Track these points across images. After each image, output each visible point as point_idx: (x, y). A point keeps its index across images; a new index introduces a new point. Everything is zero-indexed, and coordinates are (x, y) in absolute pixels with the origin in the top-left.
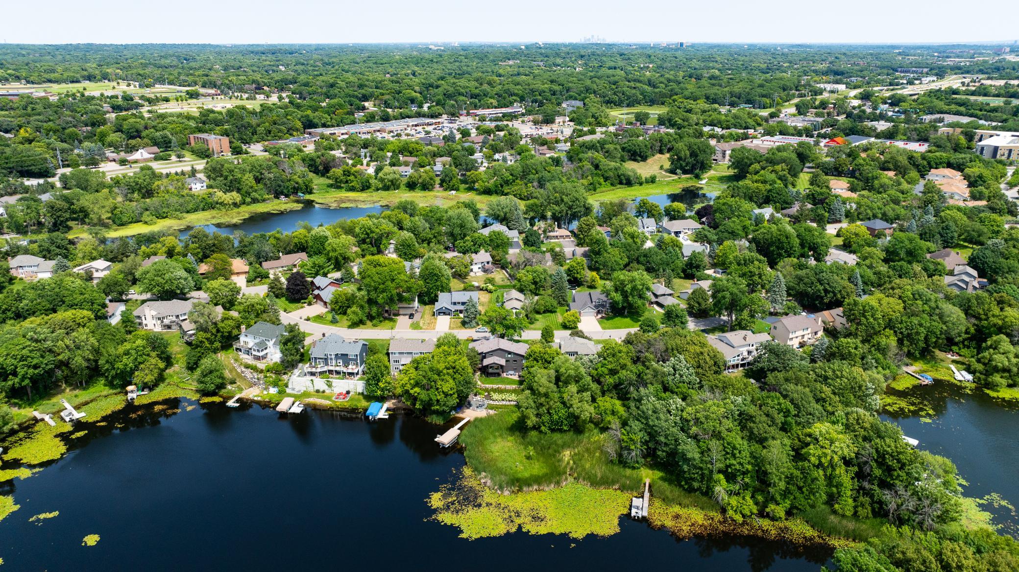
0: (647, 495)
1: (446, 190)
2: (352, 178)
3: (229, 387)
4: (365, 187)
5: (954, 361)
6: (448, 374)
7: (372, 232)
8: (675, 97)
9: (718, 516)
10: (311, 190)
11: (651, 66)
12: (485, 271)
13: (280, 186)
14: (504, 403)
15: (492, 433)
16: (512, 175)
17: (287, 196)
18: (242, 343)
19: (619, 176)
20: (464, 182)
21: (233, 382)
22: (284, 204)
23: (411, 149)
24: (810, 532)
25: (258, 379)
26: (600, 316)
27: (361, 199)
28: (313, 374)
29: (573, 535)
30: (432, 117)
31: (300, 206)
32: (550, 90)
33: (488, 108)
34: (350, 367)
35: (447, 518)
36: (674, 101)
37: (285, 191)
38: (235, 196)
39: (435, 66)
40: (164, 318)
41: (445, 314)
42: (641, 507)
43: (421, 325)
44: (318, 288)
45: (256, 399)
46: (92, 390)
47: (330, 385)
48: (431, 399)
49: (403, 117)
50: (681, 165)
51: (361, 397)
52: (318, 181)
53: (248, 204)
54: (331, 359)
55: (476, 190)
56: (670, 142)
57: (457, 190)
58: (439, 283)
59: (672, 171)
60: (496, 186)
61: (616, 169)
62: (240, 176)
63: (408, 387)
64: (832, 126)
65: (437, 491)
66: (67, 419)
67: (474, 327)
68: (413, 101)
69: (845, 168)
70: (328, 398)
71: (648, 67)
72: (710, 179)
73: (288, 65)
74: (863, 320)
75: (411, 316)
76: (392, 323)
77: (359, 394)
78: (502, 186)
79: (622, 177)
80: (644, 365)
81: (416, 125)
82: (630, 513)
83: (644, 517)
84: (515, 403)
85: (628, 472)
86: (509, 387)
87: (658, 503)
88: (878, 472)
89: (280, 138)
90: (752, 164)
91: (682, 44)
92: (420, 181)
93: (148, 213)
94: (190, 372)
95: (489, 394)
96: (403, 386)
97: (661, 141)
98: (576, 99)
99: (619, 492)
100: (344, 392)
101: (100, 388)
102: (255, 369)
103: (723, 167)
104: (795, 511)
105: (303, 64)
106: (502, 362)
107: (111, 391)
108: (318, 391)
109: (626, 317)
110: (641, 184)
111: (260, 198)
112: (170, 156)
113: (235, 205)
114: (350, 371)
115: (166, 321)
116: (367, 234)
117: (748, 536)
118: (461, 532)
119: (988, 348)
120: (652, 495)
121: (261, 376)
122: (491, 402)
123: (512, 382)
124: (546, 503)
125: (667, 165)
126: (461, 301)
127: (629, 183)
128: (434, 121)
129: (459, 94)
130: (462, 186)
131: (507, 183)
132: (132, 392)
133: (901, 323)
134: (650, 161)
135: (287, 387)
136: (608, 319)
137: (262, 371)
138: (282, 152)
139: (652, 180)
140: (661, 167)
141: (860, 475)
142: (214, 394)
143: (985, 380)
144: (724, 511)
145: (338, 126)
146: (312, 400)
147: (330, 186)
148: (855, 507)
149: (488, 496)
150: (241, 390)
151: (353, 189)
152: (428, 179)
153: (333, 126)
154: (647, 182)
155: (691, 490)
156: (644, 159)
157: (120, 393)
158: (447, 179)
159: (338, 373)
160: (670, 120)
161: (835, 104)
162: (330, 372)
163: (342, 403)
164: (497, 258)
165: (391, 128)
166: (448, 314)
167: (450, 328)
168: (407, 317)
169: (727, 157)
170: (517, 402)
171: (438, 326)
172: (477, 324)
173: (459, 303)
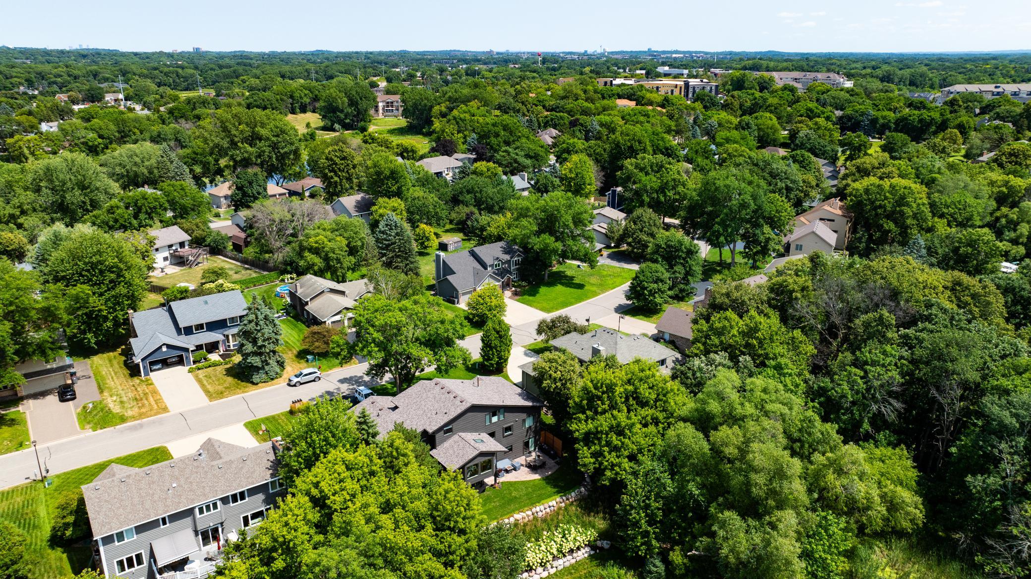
8: (242, 78)
12: (180, 261)
14: (560, 563)
16: (101, 137)
36: (244, 81)
41: (165, 363)
43: (116, 409)
50: (338, 118)
56: (301, 98)
58: (122, 289)
59: (328, 128)
67: (278, 375)
75: (66, 393)
76: (9, 431)
84: (588, 552)
86: (540, 510)
97: (292, 97)
98: (114, 82)
103: (384, 120)
106: (487, 444)
109: (551, 284)
125: (318, 123)
126: (204, 320)
140: (308, 126)
164: (197, 233)
166: (180, 361)
167: (210, 396)
168: (53, 399)
169: (381, 111)
170: (591, 545)
171: (168, 400)
172: (281, 364)
173: (200, 327)
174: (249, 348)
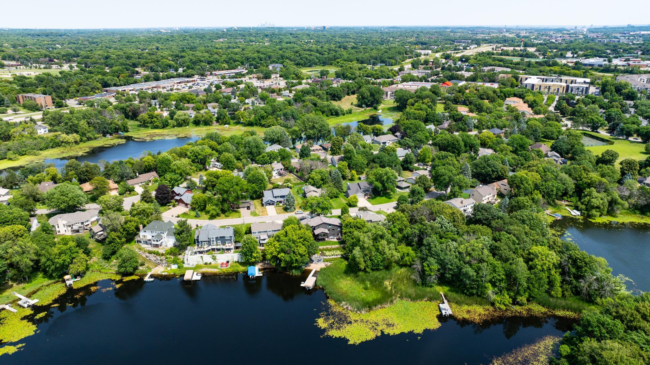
0: (445, 301)
1: (221, 124)
2: (155, 119)
3: (141, 268)
4: (165, 125)
5: (567, 205)
6: (300, 242)
7: (199, 154)
8: (337, 60)
9: (491, 308)
10: (127, 129)
11: (312, 41)
12: (280, 175)
13: (105, 128)
14: (333, 257)
15: (336, 276)
16: (266, 112)
17: (111, 134)
18: (141, 237)
19: (331, 111)
20: (233, 119)
21: (142, 265)
22: (109, 141)
23: (187, 99)
24: (543, 310)
25: (161, 260)
26: (366, 197)
27: (164, 133)
28: (201, 252)
29: (416, 332)
30: (188, 76)
31: (123, 141)
32: (259, 58)
33: (223, 70)
34: (227, 244)
35: (334, 333)
36: (338, 62)
37: (110, 131)
38: (75, 136)
39: (171, 43)
40: (72, 225)
41: (270, 204)
42: (447, 309)
43: (258, 213)
44: (178, 195)
45: (163, 274)
46: (34, 282)
47: (214, 259)
48: (292, 260)
49: (168, 77)
50: (365, 102)
51: (238, 264)
52: (131, 123)
53: (85, 142)
54: (213, 241)
55: (242, 123)
56: (353, 88)
57: (229, 124)
58: (262, 185)
59: (360, 106)
60: (256, 120)
61: (328, 106)
62: (76, 122)
63: (275, 253)
64: (436, 75)
65: (319, 317)
66: (26, 305)
67: (293, 211)
68: (170, 66)
69: (460, 99)
70: (215, 267)
71: (310, 42)
72: (383, 110)
73: (63, 44)
74: (522, 186)
75: (248, 208)
76: (237, 214)
77: (236, 262)
78: (260, 120)
79: (333, 111)
80: (421, 224)
81: (180, 83)
82: (442, 314)
83: (450, 315)
84: (340, 256)
85: (428, 289)
86: (334, 246)
87: (454, 306)
88: (573, 270)
89: (87, 95)
90: (408, 99)
91: (324, 27)
92: (203, 119)
93: (11, 152)
94: (106, 261)
95: (322, 252)
96: (271, 253)
97: (348, 88)
98: (277, 63)
99: (428, 302)
100: (225, 262)
101: (40, 281)
102: (157, 254)
103: (389, 101)
104: (531, 299)
105: (74, 43)
106: (326, 231)
107: (50, 281)
108: (206, 264)
109: (382, 196)
110: (344, 115)
111: (92, 137)
112: (6, 110)
113: (76, 143)
114: (228, 247)
115: (75, 227)
116: (196, 156)
117: (512, 317)
118: (348, 340)
119: (586, 196)
120: (448, 301)
121: (163, 258)
122: (325, 257)
123: (334, 243)
124: (390, 314)
125: (356, 102)
126: (280, 195)
127: (337, 114)
128: (191, 79)
129: (200, 61)
130: (232, 121)
131: (263, 117)
132: (68, 280)
133: (542, 185)
134: (343, 100)
135: (184, 263)
136: (373, 198)
137: (163, 255)
138: (96, 104)
139: (350, 112)
140: (352, 104)
141: (563, 274)
142: (131, 274)
143: (588, 214)
144: (493, 304)
145: (125, 85)
146: (205, 270)
147: (140, 126)
148: (563, 292)
149: (353, 316)
150: (150, 269)
151: (156, 127)
152: (209, 118)
153: (121, 85)
154: (347, 113)
155: (472, 295)
156: (340, 99)
157: (57, 282)
158: (222, 117)
159: (218, 250)
160: (343, 75)
161: (433, 62)
162: (213, 250)
163: (225, 269)
164: (286, 166)
165: (164, 85)
166: (273, 204)
167: (278, 213)
168: (246, 209)
169: (389, 96)
170: (342, 255)
171: (269, 213)
172: (295, 209)
173: (278, 197)
174: (287, 203)
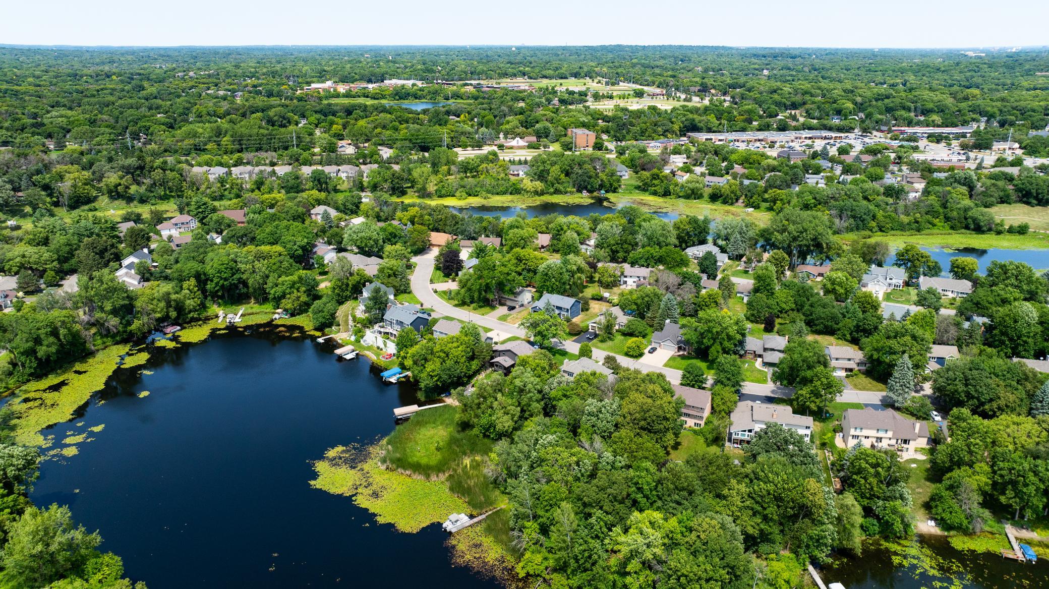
0: (480, 518)
2: (657, 182)
3: (332, 327)
4: (667, 192)
9: (509, 563)
10: (616, 188)
12: (639, 285)
13: (585, 181)
17: (589, 191)
19: (966, 219)
21: (337, 324)
22: (584, 199)
25: (351, 327)
26: (681, 353)
28: (380, 333)
29: (379, 518)
33: (928, 126)
35: (322, 466)
37: (589, 187)
38: (539, 185)
43: (509, 318)
45: (337, 340)
46: (263, 307)
47: (385, 345)
49: (806, 128)
53: (551, 194)
54: (394, 324)
57: (757, 207)
62: (549, 167)
65: (345, 445)
66: (229, 321)
68: (839, 112)
70: (379, 355)
75: (512, 309)
76: (489, 310)
81: (809, 138)
82: (443, 524)
83: (449, 532)
85: (496, 493)
87: (480, 528)
92: (731, 193)
93: (463, 190)
100: (392, 354)
106: (509, 363)
108: (378, 348)
110: (999, 233)
111: (562, 190)
113: (537, 193)
118: (315, 479)
120: (483, 520)
124: (400, 487)
127: (978, 229)
128: (834, 135)
130: (763, 204)
132: (279, 314)
135: (362, 338)
136: (684, 358)
146: (368, 353)
147: (638, 188)
149: (369, 464)
150: (336, 332)
151: (655, 193)
152: (728, 192)
154: (1011, 231)
162: (389, 334)
168: (506, 309)
